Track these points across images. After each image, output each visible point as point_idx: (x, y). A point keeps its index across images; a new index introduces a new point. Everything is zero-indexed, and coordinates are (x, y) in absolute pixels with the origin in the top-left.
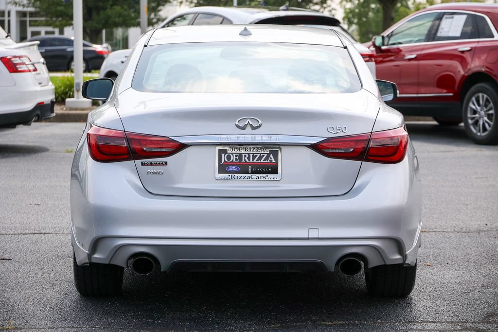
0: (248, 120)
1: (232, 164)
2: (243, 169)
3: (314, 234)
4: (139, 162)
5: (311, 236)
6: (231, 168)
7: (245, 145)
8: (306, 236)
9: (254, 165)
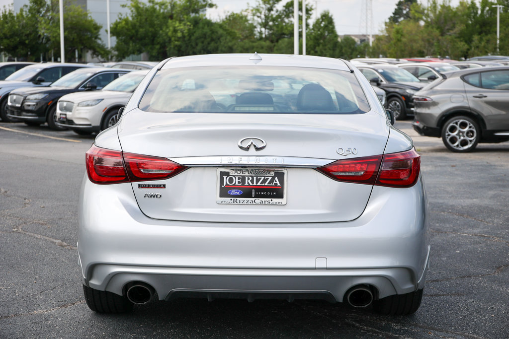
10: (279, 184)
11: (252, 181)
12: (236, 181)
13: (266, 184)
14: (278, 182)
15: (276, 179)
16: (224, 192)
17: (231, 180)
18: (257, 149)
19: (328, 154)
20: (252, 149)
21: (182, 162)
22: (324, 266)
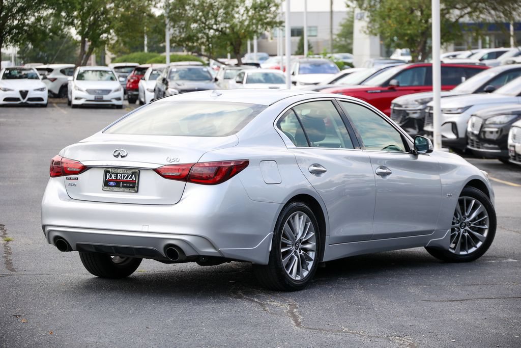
0: (119, 151)
1: (112, 180)
2: (118, 184)
3: (145, 229)
4: (65, 177)
5: (143, 230)
6: (112, 183)
7: (120, 168)
8: (140, 230)
9: (124, 182)
10: (134, 179)
11: (121, 177)
12: (113, 176)
13: (128, 179)
14: (134, 178)
15: (134, 176)
16: (106, 184)
17: (111, 176)
18: (122, 157)
19: (160, 161)
20: (120, 157)
21: (85, 164)
22: (146, 230)
